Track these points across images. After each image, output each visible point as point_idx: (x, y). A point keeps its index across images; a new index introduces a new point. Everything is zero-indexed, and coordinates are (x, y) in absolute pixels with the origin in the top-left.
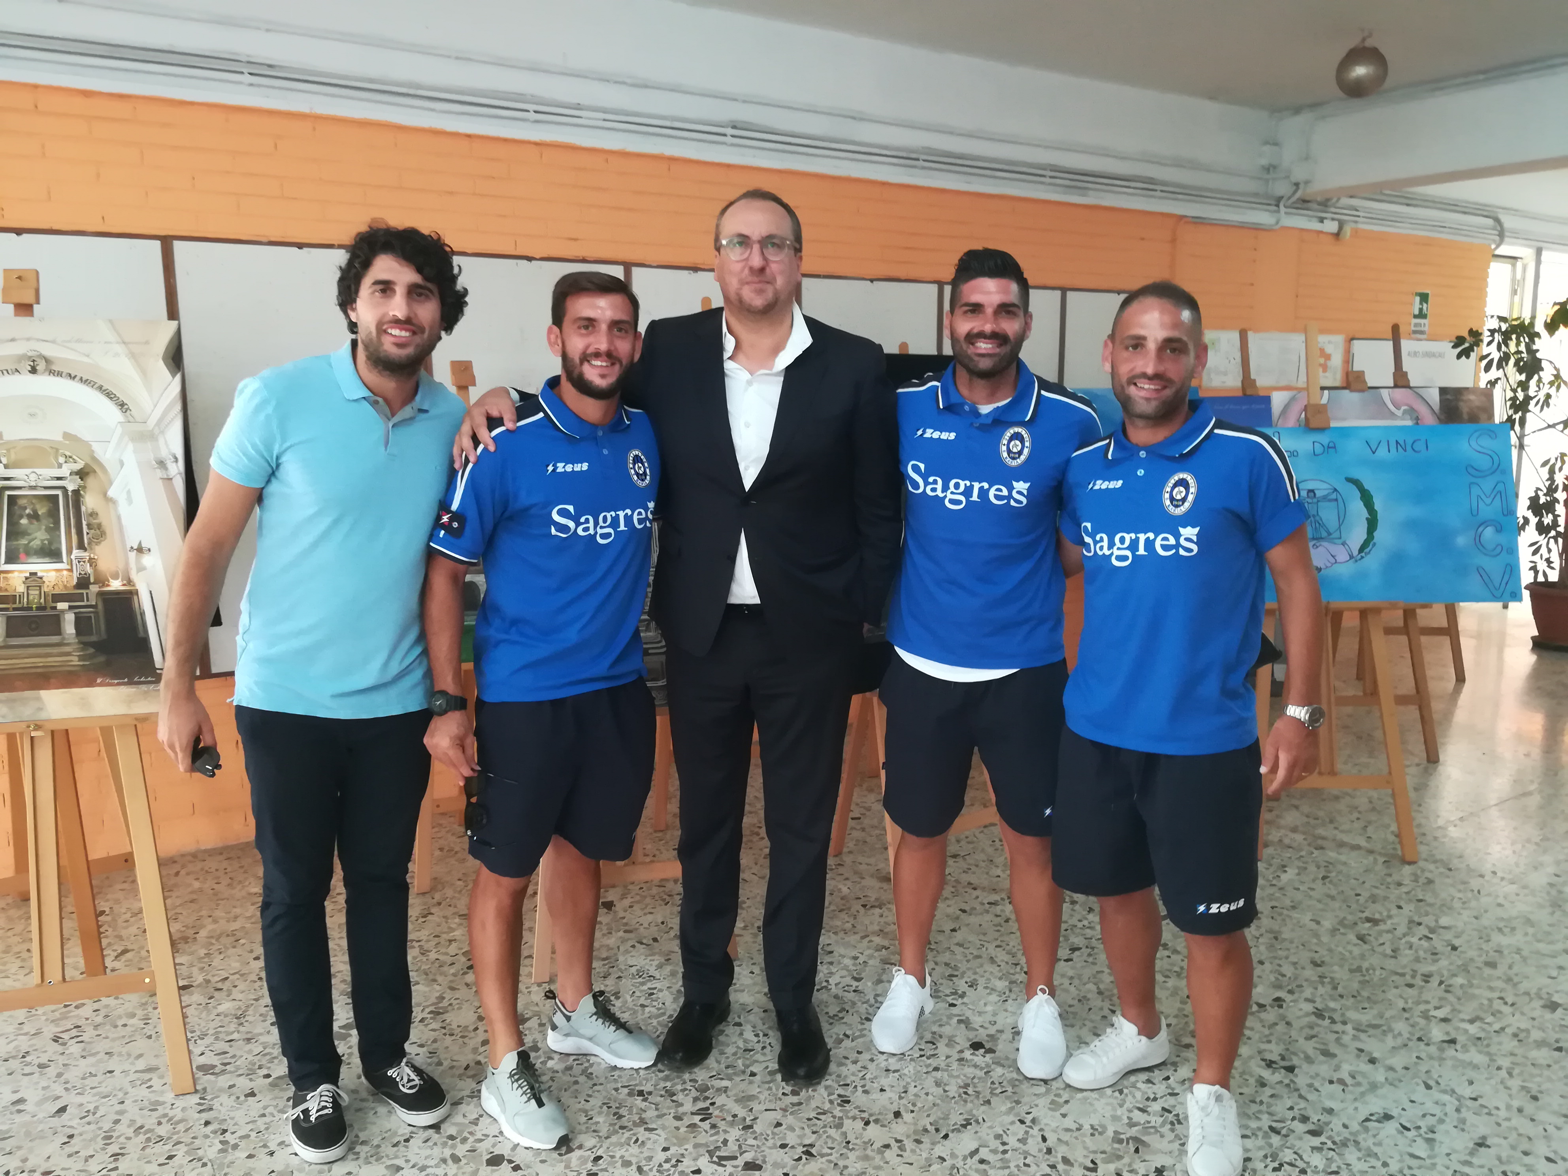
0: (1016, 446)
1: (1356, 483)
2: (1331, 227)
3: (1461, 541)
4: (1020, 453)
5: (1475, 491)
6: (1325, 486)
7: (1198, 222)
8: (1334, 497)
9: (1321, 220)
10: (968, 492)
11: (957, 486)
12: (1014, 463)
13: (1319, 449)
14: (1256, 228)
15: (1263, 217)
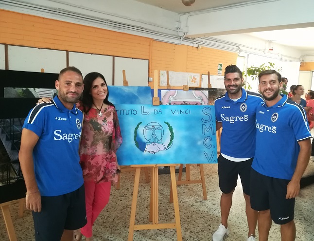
0: (243, 107)
1: (167, 124)
2: (196, 46)
3: (199, 143)
4: (245, 109)
5: (204, 127)
6: (158, 124)
7: (157, 41)
8: (161, 128)
9: (193, 43)
10: (234, 119)
11: (232, 118)
12: (244, 111)
13: (156, 112)
14: (175, 44)
15: (177, 41)
